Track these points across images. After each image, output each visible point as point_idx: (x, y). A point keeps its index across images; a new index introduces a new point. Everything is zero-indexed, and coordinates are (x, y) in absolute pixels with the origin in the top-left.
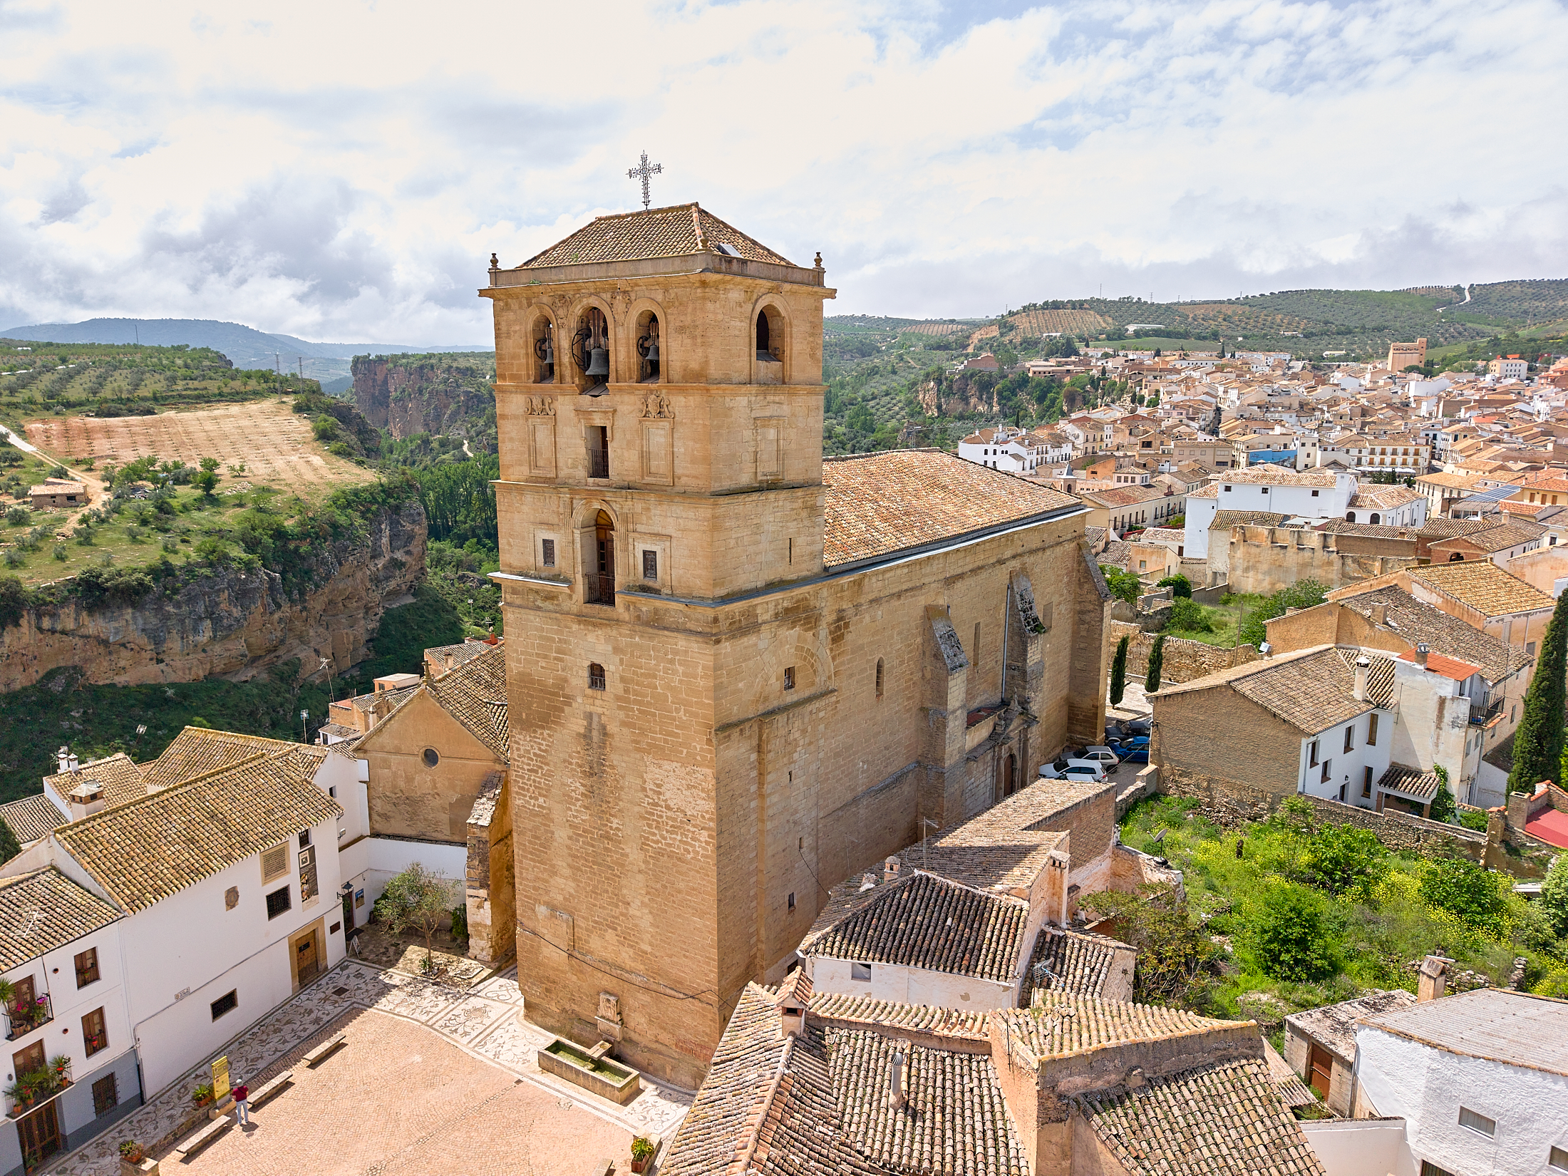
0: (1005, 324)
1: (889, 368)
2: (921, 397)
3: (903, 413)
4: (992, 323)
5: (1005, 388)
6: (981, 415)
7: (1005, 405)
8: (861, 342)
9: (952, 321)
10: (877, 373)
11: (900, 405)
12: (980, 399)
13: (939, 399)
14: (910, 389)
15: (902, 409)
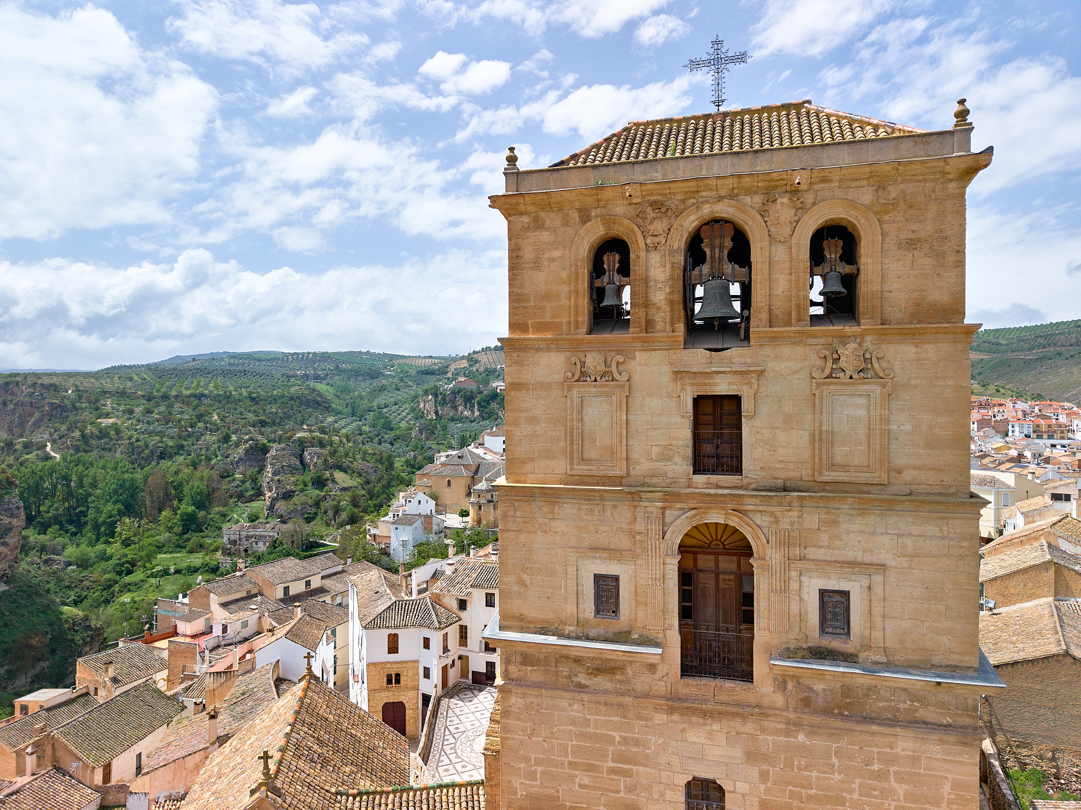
0: (472, 359)
1: (394, 387)
2: (422, 405)
3: (410, 417)
4: (463, 358)
5: (482, 400)
6: (467, 417)
7: (483, 411)
8: (370, 369)
9: (431, 357)
10: (385, 390)
11: (406, 411)
12: (466, 407)
13: (436, 407)
14: (412, 401)
15: (408, 414)
